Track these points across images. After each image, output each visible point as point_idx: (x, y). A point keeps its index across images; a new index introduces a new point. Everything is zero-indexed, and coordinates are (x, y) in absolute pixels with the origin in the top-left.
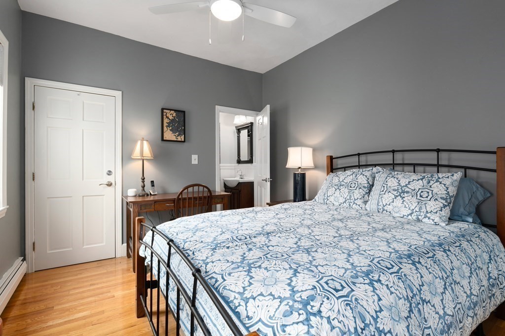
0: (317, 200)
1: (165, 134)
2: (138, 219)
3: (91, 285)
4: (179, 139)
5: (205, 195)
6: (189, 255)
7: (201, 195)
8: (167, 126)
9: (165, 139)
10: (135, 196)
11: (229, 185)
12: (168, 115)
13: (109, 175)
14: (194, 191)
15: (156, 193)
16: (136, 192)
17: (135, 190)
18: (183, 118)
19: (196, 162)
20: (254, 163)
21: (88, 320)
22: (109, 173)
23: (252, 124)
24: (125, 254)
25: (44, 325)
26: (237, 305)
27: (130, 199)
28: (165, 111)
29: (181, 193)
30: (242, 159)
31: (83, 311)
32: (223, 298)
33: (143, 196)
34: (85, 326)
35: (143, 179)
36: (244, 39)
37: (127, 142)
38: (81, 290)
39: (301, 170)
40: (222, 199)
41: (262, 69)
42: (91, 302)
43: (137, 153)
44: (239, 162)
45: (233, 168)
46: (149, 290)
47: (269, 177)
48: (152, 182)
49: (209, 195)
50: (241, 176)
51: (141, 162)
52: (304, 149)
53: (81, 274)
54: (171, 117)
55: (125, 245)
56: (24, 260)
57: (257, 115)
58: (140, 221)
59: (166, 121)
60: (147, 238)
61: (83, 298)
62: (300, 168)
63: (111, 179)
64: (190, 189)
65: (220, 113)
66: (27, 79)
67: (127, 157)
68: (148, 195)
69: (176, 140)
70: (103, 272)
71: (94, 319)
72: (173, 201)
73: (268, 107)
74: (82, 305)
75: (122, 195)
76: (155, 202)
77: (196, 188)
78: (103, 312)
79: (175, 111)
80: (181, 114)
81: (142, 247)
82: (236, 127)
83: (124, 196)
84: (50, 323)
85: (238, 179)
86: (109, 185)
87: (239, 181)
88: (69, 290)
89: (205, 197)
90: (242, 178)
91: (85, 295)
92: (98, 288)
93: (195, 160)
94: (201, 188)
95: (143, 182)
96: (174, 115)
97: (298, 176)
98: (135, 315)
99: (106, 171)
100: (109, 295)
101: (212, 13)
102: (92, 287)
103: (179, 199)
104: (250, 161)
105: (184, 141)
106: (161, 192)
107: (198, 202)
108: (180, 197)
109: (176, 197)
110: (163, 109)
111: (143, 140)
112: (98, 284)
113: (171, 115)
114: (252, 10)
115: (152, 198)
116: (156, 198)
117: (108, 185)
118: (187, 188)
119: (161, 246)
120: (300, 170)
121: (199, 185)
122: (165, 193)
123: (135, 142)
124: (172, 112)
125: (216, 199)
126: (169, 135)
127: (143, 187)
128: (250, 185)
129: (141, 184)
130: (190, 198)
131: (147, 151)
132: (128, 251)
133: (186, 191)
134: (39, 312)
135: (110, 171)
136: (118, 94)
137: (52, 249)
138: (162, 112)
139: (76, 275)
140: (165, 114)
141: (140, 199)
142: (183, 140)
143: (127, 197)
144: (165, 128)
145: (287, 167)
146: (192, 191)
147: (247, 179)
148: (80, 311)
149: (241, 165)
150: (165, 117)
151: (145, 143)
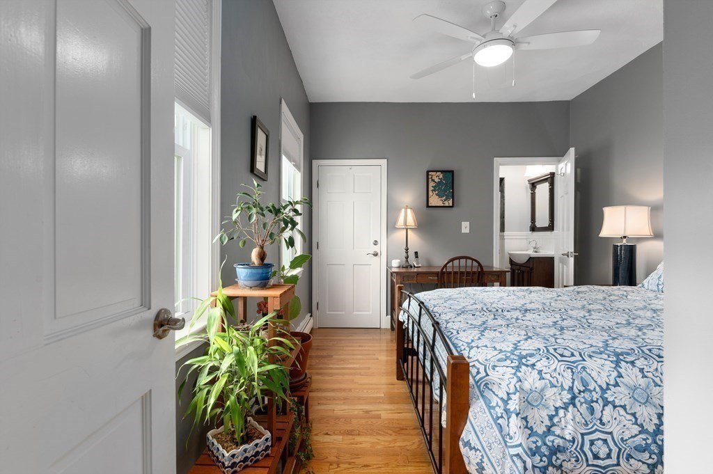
0: (646, 285)
1: (430, 199)
2: (399, 287)
3: (360, 346)
4: (447, 205)
5: (475, 270)
6: (435, 316)
7: (469, 270)
8: (432, 191)
9: (430, 205)
10: (399, 267)
11: (516, 260)
12: (434, 178)
13: (375, 244)
14: (461, 265)
15: (420, 265)
16: (400, 263)
17: (399, 261)
18: (451, 180)
19: (467, 231)
20: (555, 231)
21: (357, 371)
22: (376, 243)
23: (553, 175)
24: (389, 327)
25: (327, 366)
26: (463, 349)
27: (395, 270)
28: (430, 173)
29: (445, 266)
30: (538, 225)
31: (354, 363)
32: (453, 344)
33: (407, 267)
34: (355, 374)
35: (407, 250)
36: (515, 84)
37: (392, 210)
38: (352, 348)
39: (627, 241)
40: (498, 276)
41: (568, 94)
42: (360, 359)
43: (400, 222)
44: (534, 228)
45: (525, 237)
46: (410, 357)
47: (573, 250)
48: (416, 253)
49: (479, 270)
50: (535, 248)
51: (405, 231)
52: (630, 209)
53: (351, 336)
54: (437, 180)
55: (389, 317)
56: (311, 316)
57: (559, 162)
58: (400, 288)
59: (431, 184)
60: (405, 304)
61: (353, 355)
62: (625, 237)
63: (376, 249)
64: (456, 263)
65: (501, 167)
66: (313, 161)
67: (391, 227)
68: (411, 267)
69: (442, 205)
70: (369, 338)
71: (362, 371)
72: (437, 274)
73: (572, 150)
74: (353, 359)
75: (387, 266)
76: (418, 273)
77: (463, 261)
78: (369, 368)
79: (442, 172)
80: (450, 174)
81: (402, 312)
82: (529, 181)
83: (389, 266)
84: (331, 366)
85: (531, 253)
86: (376, 255)
87: (529, 255)
88: (343, 347)
89: (474, 273)
90: (536, 252)
91: (355, 352)
92: (366, 350)
93: (465, 227)
94: (469, 262)
95: (407, 253)
96: (441, 176)
97: (621, 250)
98: (395, 377)
99: (372, 241)
100: (374, 357)
101: (476, 64)
102: (360, 348)
103: (442, 273)
104: (551, 228)
105: (452, 207)
106: (425, 264)
107: (465, 277)
108: (444, 270)
109: (439, 270)
110: (428, 172)
111: (406, 208)
112: (365, 347)
113: (437, 177)
114: (529, 43)
115: (416, 270)
116: (420, 270)
117: (374, 255)
118: (452, 260)
119: (414, 309)
120: (624, 240)
121: (466, 258)
122: (430, 266)
123: (400, 210)
124: (438, 173)
125: (490, 276)
126: (435, 200)
127: (407, 258)
128: (550, 261)
129: (405, 254)
130: (456, 273)
131: (411, 221)
132: (391, 323)
133: (450, 264)
134: (323, 357)
135: (376, 241)
136: (384, 162)
137: (329, 311)
138: (428, 175)
139: (348, 336)
140: (430, 177)
141: (404, 270)
142: (451, 205)
143: (391, 267)
144: (430, 193)
145: (600, 236)
146: (458, 265)
147: (545, 252)
148: (351, 363)
149: (535, 233)
150: (430, 180)
151: (409, 211)
